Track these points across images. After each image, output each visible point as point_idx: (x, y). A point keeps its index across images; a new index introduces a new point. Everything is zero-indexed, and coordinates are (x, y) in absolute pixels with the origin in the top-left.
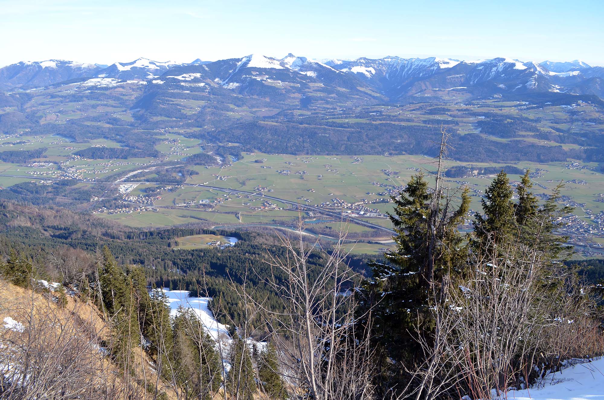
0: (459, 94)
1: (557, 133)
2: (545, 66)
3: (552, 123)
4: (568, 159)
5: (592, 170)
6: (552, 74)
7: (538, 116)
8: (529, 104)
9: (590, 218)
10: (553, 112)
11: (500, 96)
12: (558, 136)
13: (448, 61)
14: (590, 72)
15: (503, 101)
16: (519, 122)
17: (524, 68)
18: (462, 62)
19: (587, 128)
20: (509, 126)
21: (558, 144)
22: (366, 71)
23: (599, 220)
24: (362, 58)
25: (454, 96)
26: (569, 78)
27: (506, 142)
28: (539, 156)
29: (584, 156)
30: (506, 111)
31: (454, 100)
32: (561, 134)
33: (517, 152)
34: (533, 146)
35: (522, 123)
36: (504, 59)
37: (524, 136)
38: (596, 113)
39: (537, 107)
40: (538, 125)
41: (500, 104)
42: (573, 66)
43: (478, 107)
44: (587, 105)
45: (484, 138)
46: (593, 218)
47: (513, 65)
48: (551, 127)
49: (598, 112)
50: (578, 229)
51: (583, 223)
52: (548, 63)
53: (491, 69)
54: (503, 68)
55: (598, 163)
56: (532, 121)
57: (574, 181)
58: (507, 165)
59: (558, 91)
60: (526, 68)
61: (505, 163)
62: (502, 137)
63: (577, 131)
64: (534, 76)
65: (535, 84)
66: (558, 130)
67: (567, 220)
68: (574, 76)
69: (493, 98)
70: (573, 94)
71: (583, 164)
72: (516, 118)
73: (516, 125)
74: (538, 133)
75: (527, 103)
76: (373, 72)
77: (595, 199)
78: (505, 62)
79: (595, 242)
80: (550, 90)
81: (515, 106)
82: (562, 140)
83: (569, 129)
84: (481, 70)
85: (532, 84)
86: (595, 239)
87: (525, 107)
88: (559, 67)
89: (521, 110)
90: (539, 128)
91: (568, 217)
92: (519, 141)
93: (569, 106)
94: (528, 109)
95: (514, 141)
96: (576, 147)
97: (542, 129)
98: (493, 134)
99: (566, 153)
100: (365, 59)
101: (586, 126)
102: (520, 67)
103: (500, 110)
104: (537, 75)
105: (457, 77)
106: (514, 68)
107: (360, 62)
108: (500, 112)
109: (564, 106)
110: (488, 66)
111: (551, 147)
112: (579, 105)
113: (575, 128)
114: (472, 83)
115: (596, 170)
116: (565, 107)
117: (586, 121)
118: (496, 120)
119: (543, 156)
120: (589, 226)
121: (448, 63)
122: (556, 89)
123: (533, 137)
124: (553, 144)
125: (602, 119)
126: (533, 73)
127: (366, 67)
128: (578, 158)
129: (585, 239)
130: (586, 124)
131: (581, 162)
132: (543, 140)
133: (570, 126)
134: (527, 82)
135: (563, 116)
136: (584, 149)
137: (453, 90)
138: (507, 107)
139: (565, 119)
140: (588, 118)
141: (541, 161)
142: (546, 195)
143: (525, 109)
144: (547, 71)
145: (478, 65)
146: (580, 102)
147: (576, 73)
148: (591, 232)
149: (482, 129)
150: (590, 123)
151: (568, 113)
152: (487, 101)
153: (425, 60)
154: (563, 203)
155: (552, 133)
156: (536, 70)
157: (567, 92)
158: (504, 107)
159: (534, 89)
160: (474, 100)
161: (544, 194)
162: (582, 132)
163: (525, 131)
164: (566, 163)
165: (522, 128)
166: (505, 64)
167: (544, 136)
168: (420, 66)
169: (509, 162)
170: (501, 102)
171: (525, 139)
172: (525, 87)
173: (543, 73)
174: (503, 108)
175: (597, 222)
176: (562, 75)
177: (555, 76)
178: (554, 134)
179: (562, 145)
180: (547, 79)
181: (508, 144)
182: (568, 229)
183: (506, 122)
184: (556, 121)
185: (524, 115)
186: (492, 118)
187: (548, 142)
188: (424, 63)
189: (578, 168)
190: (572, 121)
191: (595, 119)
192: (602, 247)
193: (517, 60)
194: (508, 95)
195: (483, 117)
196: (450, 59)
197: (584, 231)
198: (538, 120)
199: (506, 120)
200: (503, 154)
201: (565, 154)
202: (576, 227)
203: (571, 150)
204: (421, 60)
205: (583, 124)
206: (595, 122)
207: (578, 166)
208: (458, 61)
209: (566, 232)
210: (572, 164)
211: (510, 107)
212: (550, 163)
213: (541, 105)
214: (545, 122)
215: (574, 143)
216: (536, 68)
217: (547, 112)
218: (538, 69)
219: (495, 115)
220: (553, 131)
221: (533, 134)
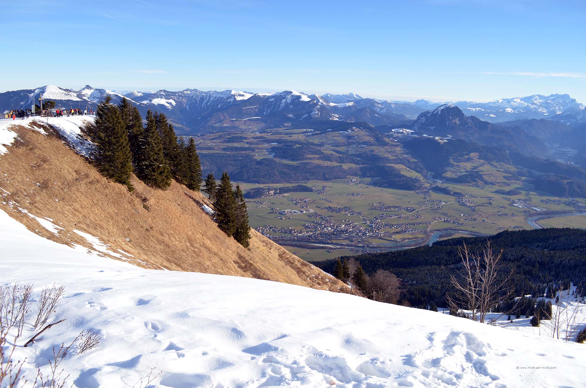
0: (254, 123)
1: (338, 155)
2: (326, 98)
3: (333, 146)
4: (348, 177)
5: (367, 184)
6: (332, 104)
7: (321, 141)
8: (314, 131)
9: (366, 223)
10: (333, 137)
11: (290, 124)
12: (339, 157)
13: (243, 93)
14: (362, 103)
15: (292, 129)
16: (306, 146)
17: (308, 99)
18: (256, 94)
19: (360, 150)
20: (298, 150)
21: (339, 164)
22: (167, 103)
23: (373, 224)
24: (162, 90)
25: (250, 125)
26: (345, 108)
27: (297, 165)
28: (324, 175)
29: (360, 173)
30: (295, 137)
31: (250, 128)
32: (341, 155)
33: (306, 173)
34: (319, 166)
35: (309, 147)
36: (292, 92)
37: (311, 159)
38: (366, 137)
39: (321, 134)
40: (322, 149)
41: (290, 131)
42: (349, 98)
43: (271, 135)
44: (360, 131)
45: (278, 161)
46: (368, 223)
47: (300, 97)
48: (333, 150)
49: (368, 136)
50: (357, 234)
51: (361, 228)
52: (329, 96)
53: (281, 101)
54: (291, 99)
55: (371, 178)
56: (316, 145)
57: (353, 194)
58: (298, 184)
59: (337, 119)
60: (310, 99)
61: (297, 183)
62: (293, 160)
63: (353, 152)
64: (317, 107)
65: (318, 113)
66: (338, 152)
67: (349, 227)
68: (349, 106)
69: (284, 126)
70: (349, 122)
71: (359, 180)
72: (304, 143)
73: (304, 149)
74: (322, 156)
75: (312, 130)
76: (174, 103)
77: (369, 208)
78: (292, 94)
79: (371, 243)
80: (331, 119)
81: (302, 133)
82: (342, 160)
83: (347, 151)
84: (272, 102)
85: (316, 113)
86: (370, 240)
87: (311, 134)
88: (338, 99)
89: (308, 136)
90: (322, 151)
91: (349, 224)
92: (307, 163)
93: (346, 132)
94: (313, 135)
95: (303, 163)
96: (353, 166)
97: (325, 152)
98: (285, 158)
99: (346, 171)
100: (165, 91)
101: (360, 148)
102: (305, 99)
103: (290, 136)
104: (319, 105)
105: (252, 108)
106: (300, 100)
107: (160, 94)
108: (289, 139)
109: (341, 132)
110: (279, 97)
111: (334, 167)
112: (354, 131)
113: (352, 150)
114: (265, 113)
115: (370, 184)
116: (343, 133)
117: (360, 144)
118: (287, 146)
119: (328, 175)
120: (366, 230)
121: (243, 95)
122: (336, 118)
123: (318, 159)
124: (335, 164)
125: (372, 142)
126: (316, 104)
127: (166, 99)
128: (355, 175)
129: (363, 241)
130: (359, 146)
131: (358, 178)
132: (327, 161)
133: (347, 149)
134: (311, 112)
135: (342, 140)
136: (360, 168)
137: (249, 120)
138: (296, 134)
139: (344, 143)
140: (361, 142)
141: (326, 179)
142: (331, 208)
143: (310, 135)
144: (328, 102)
145: (269, 97)
146: (354, 128)
147: (351, 104)
148: (368, 235)
149: (275, 154)
150: (363, 146)
151: (345, 137)
152: (278, 129)
153: (222, 93)
154: (345, 213)
155: (334, 155)
156: (319, 101)
157: (345, 120)
158: (294, 134)
159: (318, 118)
160: (267, 128)
161: (329, 207)
162: (357, 153)
163: (312, 154)
164: (346, 180)
165: (308, 152)
166: (292, 97)
167: (328, 158)
168: (218, 98)
169: (300, 181)
170: (290, 130)
171: (312, 161)
172: (310, 116)
173: (325, 104)
174: (292, 135)
175: (372, 226)
176: (340, 105)
177: (334, 107)
178: (335, 156)
179: (342, 164)
180: (327, 109)
181: (298, 166)
182: (350, 234)
183: (295, 147)
184: (337, 144)
185: (310, 141)
186: (283, 144)
187: (331, 163)
188: (222, 96)
189: (356, 184)
190: (349, 144)
191: (366, 142)
192: (376, 246)
193: (303, 93)
194: (297, 124)
195: (276, 144)
196: (245, 92)
197: (362, 235)
198: (321, 145)
199: (295, 145)
200: (295, 175)
201: (344, 172)
202: (355, 232)
203: (349, 168)
204: (219, 93)
205: (357, 147)
206: (367, 145)
207: (356, 181)
208: (252, 93)
209: (348, 237)
210: (351, 180)
211: (298, 134)
212: (334, 180)
213: (324, 131)
214: (328, 146)
215: (351, 163)
216: (319, 100)
217: (329, 137)
218: (321, 100)
219: (286, 141)
220: (334, 153)
221: (318, 156)
